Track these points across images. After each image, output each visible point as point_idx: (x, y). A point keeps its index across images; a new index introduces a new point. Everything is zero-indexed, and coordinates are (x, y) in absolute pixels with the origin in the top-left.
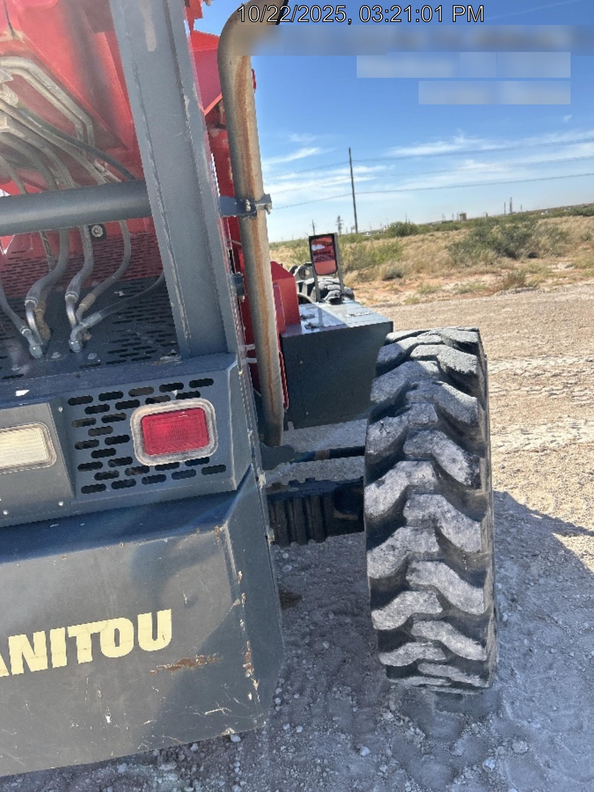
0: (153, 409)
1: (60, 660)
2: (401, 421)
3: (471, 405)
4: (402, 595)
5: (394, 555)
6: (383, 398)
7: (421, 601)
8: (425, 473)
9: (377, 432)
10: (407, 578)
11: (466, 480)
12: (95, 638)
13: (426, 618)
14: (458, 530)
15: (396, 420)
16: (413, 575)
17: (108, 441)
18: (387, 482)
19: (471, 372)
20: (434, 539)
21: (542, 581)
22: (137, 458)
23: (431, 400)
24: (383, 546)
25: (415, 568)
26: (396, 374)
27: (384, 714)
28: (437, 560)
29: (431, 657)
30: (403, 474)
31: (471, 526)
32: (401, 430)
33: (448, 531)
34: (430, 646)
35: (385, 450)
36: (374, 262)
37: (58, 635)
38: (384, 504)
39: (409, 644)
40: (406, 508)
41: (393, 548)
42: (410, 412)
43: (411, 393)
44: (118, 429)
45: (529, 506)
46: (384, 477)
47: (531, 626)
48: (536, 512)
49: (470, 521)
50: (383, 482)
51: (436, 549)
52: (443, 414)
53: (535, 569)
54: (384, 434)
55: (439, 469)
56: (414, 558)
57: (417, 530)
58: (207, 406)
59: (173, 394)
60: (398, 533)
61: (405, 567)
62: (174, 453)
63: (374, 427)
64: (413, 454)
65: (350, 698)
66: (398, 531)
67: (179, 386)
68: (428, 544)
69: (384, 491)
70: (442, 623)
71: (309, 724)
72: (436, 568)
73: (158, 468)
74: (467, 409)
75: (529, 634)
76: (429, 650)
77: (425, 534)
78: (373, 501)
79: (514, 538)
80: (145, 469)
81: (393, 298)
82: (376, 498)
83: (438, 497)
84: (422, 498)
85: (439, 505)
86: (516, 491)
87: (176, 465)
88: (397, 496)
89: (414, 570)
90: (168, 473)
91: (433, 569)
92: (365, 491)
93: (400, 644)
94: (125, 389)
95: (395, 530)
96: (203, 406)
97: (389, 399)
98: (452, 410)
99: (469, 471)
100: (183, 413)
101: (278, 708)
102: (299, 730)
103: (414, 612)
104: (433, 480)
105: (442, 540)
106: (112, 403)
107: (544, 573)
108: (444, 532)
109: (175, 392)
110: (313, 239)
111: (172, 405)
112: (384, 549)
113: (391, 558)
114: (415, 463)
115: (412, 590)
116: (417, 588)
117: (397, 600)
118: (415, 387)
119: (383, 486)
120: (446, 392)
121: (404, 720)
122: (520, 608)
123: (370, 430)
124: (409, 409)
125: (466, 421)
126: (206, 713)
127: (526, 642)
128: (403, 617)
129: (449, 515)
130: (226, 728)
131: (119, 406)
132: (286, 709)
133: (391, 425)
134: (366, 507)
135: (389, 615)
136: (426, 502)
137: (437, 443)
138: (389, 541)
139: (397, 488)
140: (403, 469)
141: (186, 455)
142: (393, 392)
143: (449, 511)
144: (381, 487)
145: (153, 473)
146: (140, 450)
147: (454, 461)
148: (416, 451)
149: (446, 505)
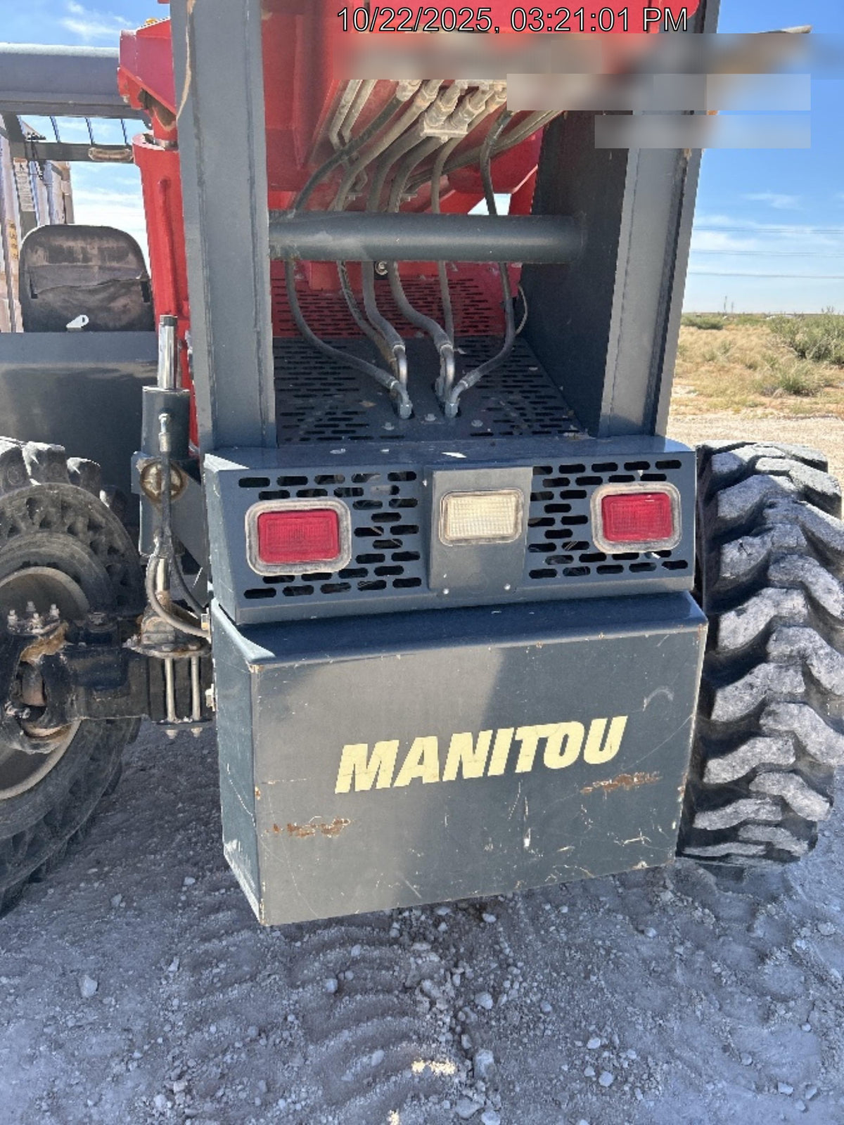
0: (617, 489)
1: (498, 768)
2: (763, 543)
4: (752, 741)
5: (751, 694)
6: (734, 514)
7: (774, 748)
8: (795, 603)
9: (735, 553)
10: (762, 722)
12: (542, 743)
13: (773, 768)
15: (757, 540)
16: (770, 718)
17: (566, 521)
18: (750, 610)
20: (800, 678)
22: (596, 543)
23: (795, 521)
24: (739, 684)
25: (773, 711)
26: (749, 487)
27: (662, 894)
28: (801, 702)
29: (764, 817)
30: (769, 603)
32: (764, 552)
33: (818, 669)
34: (767, 803)
35: (745, 574)
37: (505, 736)
38: (745, 636)
39: (742, 801)
40: (771, 642)
41: (751, 686)
42: (772, 532)
43: (769, 512)
44: (576, 507)
46: (745, 605)
50: (744, 611)
51: (801, 689)
52: (812, 538)
54: (745, 556)
55: (811, 600)
56: (773, 699)
57: (781, 667)
58: (673, 492)
59: (638, 474)
60: (759, 670)
61: (761, 709)
62: (636, 541)
63: (731, 546)
64: (780, 580)
66: (759, 666)
67: (645, 466)
68: (792, 683)
69: (746, 621)
70: (792, 775)
72: (800, 711)
73: (616, 557)
76: (764, 808)
77: (790, 672)
78: (731, 632)
80: (602, 556)
82: (736, 628)
83: (810, 631)
84: (791, 631)
85: (810, 640)
87: (635, 556)
88: (762, 627)
89: (772, 713)
90: (626, 564)
91: (795, 712)
92: (722, 620)
93: (728, 802)
94: (588, 462)
95: (754, 666)
96: (669, 491)
97: (740, 517)
98: (823, 535)
100: (649, 496)
103: (762, 761)
104: (805, 611)
105: (810, 680)
106: (572, 477)
108: (814, 670)
109: (641, 472)
111: (638, 487)
112: (740, 687)
113: (747, 698)
114: (784, 590)
115: (764, 736)
116: (772, 734)
117: (744, 748)
118: (773, 505)
119: (745, 615)
120: (812, 514)
121: (687, 901)
123: (727, 550)
124: (770, 529)
125: (839, 548)
126: (627, 842)
128: (746, 767)
129: (821, 652)
130: (640, 861)
131: (580, 481)
133: (752, 545)
134: (720, 638)
135: (729, 765)
136: (795, 635)
137: (809, 570)
138: (747, 679)
139: (762, 618)
140: (769, 597)
141: (649, 545)
142: (746, 509)
143: (822, 648)
144: (741, 617)
145: (609, 562)
146: (600, 533)
147: (829, 591)
148: (784, 578)
149: (819, 641)
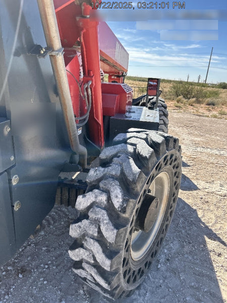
2: (104, 171)
3: (135, 173)
4: (79, 248)
5: (79, 230)
6: (104, 157)
7: (86, 254)
8: (103, 198)
9: (93, 172)
10: (83, 242)
11: (119, 208)
13: (87, 262)
14: (107, 229)
15: (103, 169)
16: (85, 242)
18: (87, 197)
19: (146, 157)
20: (96, 230)
21: (186, 256)
23: (121, 165)
24: (77, 224)
26: (115, 148)
27: (80, 290)
28: (95, 240)
29: (89, 279)
30: (94, 196)
31: (113, 230)
32: (102, 174)
33: (103, 228)
35: (93, 181)
36: (205, 97)
38: (83, 206)
39: (81, 270)
40: (90, 211)
41: (80, 227)
42: (110, 167)
43: (116, 159)
45: (202, 219)
46: (86, 194)
47: (168, 274)
48: (204, 224)
49: (113, 228)
50: (85, 196)
51: (96, 234)
52: (122, 173)
53: (187, 249)
54: (95, 174)
55: (109, 199)
56: (87, 235)
57: (91, 223)
60: (84, 221)
63: (93, 169)
64: (102, 187)
65: (73, 277)
68: (93, 231)
69: (84, 200)
70: (93, 267)
71: (51, 282)
72: (94, 243)
74: (134, 174)
75: (165, 278)
76: (88, 276)
77: (94, 226)
78: (79, 203)
79: (186, 232)
81: (207, 113)
82: (81, 202)
83: (104, 212)
84: (98, 209)
85: (103, 216)
86: (201, 211)
88: (89, 204)
89: (86, 240)
91: (92, 243)
92: (78, 197)
95: (83, 219)
97: (107, 158)
98: (127, 172)
99: (121, 204)
101: (44, 270)
102: (45, 282)
103: (83, 258)
104: (105, 202)
105: (100, 232)
107: (190, 252)
108: (101, 228)
110: (150, 79)
112: (77, 226)
114: (101, 192)
115: (84, 249)
116: (86, 249)
118: (119, 157)
120: (129, 163)
121: (86, 296)
122: (168, 264)
125: (131, 180)
127: (161, 281)
128: (78, 258)
129: (105, 222)
132: (47, 271)
133: (100, 171)
134: (76, 205)
136: (98, 211)
137: (113, 186)
138: (79, 224)
139: (89, 201)
140: (95, 193)
143: (106, 220)
144: (84, 198)
147: (117, 197)
148: (104, 187)
149: (106, 217)
